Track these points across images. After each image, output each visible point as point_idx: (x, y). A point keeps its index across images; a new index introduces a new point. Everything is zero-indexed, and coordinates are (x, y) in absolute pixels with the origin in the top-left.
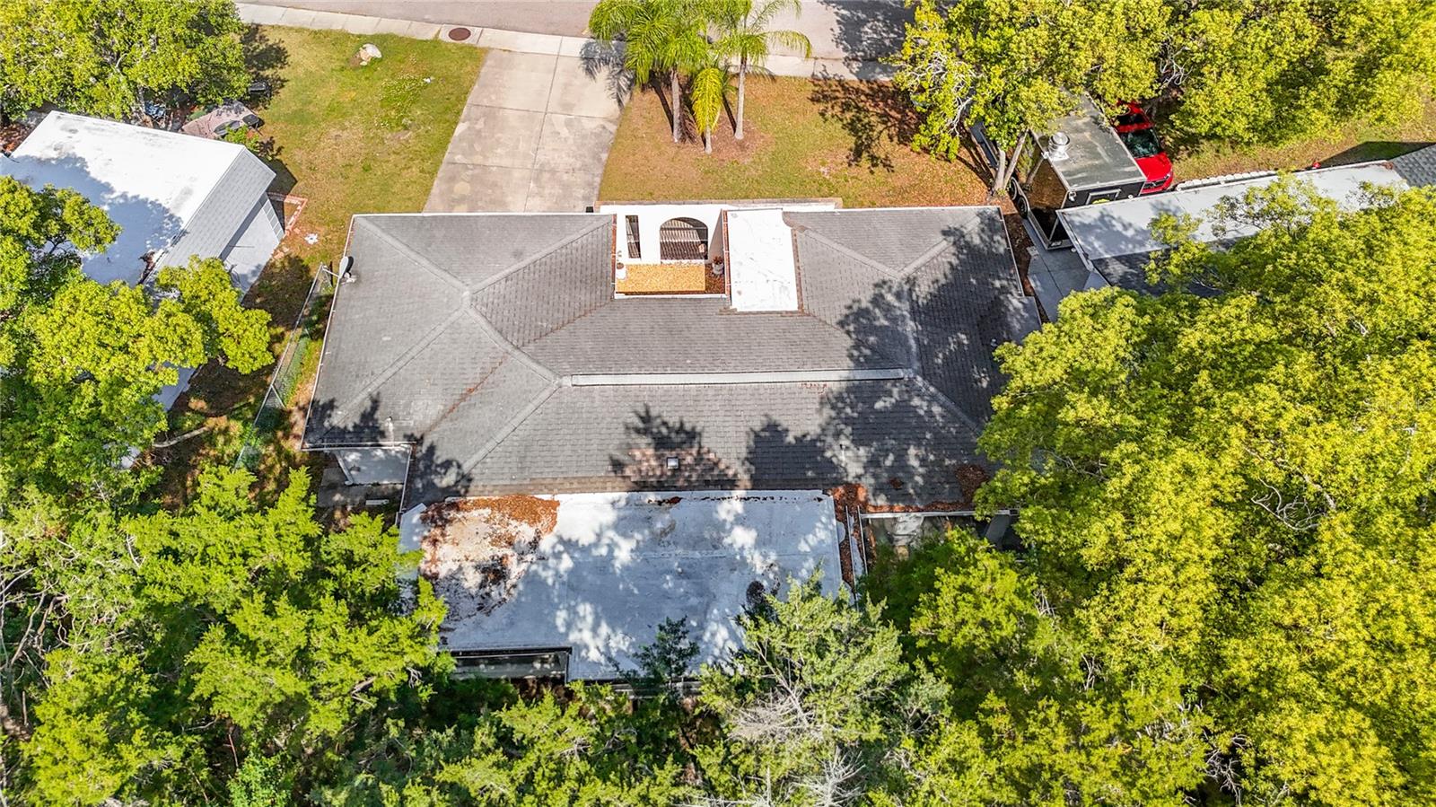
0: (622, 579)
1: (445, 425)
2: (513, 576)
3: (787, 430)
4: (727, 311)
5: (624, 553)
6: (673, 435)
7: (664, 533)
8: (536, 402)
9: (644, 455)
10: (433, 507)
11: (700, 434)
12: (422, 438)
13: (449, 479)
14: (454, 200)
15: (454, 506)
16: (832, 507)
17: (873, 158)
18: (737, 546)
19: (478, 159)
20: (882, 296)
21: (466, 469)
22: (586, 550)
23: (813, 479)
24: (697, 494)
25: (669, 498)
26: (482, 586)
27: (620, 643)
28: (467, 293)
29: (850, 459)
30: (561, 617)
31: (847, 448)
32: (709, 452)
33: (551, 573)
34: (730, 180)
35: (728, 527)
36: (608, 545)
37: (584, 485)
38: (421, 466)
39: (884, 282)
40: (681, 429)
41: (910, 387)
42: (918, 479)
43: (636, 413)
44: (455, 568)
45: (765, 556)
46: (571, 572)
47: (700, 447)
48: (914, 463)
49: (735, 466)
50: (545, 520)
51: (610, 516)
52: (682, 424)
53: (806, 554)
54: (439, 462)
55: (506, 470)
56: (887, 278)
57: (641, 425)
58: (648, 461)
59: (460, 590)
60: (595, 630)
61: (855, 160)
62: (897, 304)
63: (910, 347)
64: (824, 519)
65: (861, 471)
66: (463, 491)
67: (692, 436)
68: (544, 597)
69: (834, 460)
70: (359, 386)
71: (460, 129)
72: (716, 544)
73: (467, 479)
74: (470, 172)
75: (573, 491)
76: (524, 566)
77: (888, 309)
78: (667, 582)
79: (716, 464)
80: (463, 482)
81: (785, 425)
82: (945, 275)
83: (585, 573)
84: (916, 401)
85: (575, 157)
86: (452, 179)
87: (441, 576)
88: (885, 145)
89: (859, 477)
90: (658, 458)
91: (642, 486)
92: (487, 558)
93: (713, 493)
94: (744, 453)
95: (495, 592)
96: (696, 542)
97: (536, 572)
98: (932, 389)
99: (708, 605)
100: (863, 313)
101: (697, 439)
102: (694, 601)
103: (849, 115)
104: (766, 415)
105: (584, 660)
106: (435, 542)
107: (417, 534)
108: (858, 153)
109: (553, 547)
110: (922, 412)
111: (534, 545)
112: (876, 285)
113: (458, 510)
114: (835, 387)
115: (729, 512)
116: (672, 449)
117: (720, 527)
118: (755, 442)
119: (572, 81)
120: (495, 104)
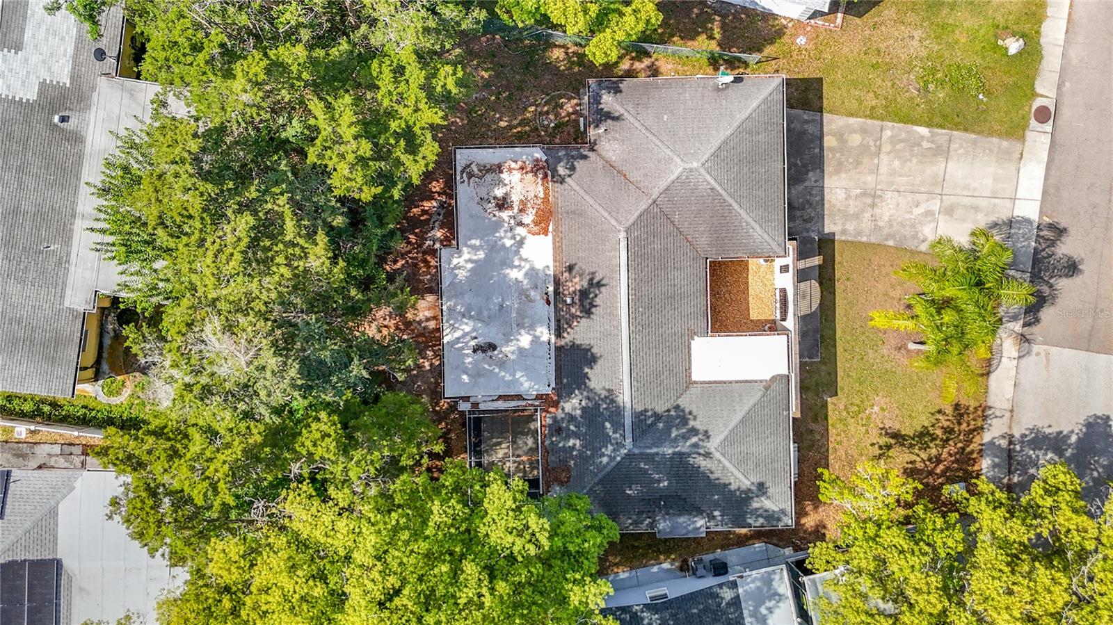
0: (499, 274)
1: (601, 163)
2: (501, 214)
3: (592, 368)
4: (692, 334)
5: (514, 274)
6: (589, 301)
7: (527, 296)
8: (609, 217)
9: (576, 283)
10: (545, 164)
11: (589, 317)
12: (594, 150)
13: (561, 170)
14: (842, 135)
15: (546, 176)
16: (544, 392)
17: (889, 447)
18: (519, 337)
19: (886, 147)
20: (696, 435)
21: (568, 180)
22: (517, 252)
23: (561, 383)
24: (552, 315)
25: (550, 299)
26: (495, 198)
27: (462, 274)
28: (695, 165)
29: (573, 405)
30: (477, 242)
31: (580, 404)
32: (578, 322)
33: (502, 235)
34: (864, 338)
35: (531, 332)
36: (520, 266)
37: (557, 249)
38: (574, 153)
39: (708, 437)
40: (592, 306)
41: (619, 445)
42: (561, 445)
43: (601, 280)
44: (506, 182)
45: (513, 353)
46: (503, 245)
47: (581, 317)
48: (571, 443)
49: (568, 338)
50: (535, 229)
51: (539, 266)
52: (596, 306)
53: (514, 375)
54: (575, 163)
55: (567, 203)
56: (711, 440)
57: (595, 281)
58: (573, 286)
59: (492, 187)
60: (470, 261)
61: (887, 434)
62: (688, 444)
63: (651, 448)
64: (536, 387)
65: (567, 410)
66: (555, 180)
67: (588, 312)
68: (488, 232)
69: (573, 395)
70: (630, 107)
71: (923, 131)
72: (520, 325)
73: (562, 181)
74: (872, 143)
75: (554, 243)
76: (507, 219)
77: (685, 438)
78: (497, 299)
79: (570, 326)
80: (560, 179)
81: (595, 367)
82: (718, 479)
83: (502, 253)
84: (610, 448)
85: (890, 220)
86: (864, 131)
87: (502, 175)
88: (901, 457)
89: (563, 409)
90: (574, 292)
91: (557, 283)
92: (512, 199)
93: (553, 324)
94: (578, 342)
95: (491, 206)
96: (522, 315)
97: (503, 226)
98: (619, 458)
99: (483, 321)
100: (684, 421)
101: (586, 316)
102: (485, 313)
103: (939, 432)
104: (601, 356)
105: (453, 257)
106: (522, 168)
107: (527, 158)
108: (896, 436)
109: (519, 235)
110: (603, 450)
111: (520, 224)
112: (706, 432)
113: (543, 179)
114: (620, 399)
115: (542, 333)
116: (580, 300)
117: (532, 328)
118: (584, 349)
119: (982, 212)
120: (952, 153)
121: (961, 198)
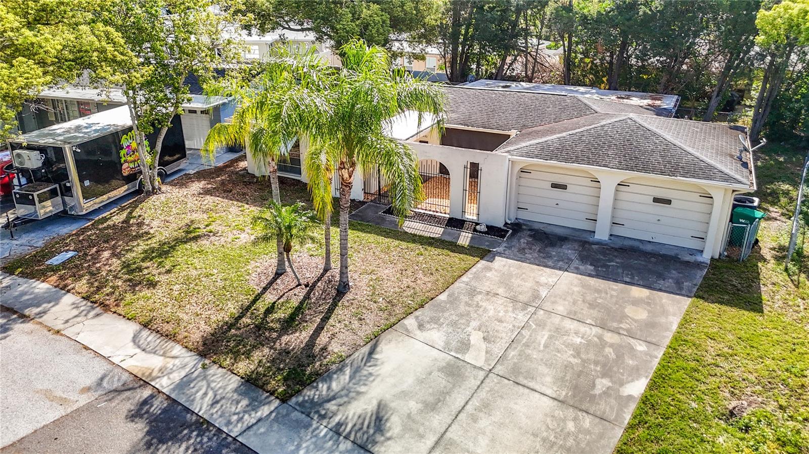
85: (478, 307)
119: (421, 411)
120: (571, 412)
121: (468, 394)
